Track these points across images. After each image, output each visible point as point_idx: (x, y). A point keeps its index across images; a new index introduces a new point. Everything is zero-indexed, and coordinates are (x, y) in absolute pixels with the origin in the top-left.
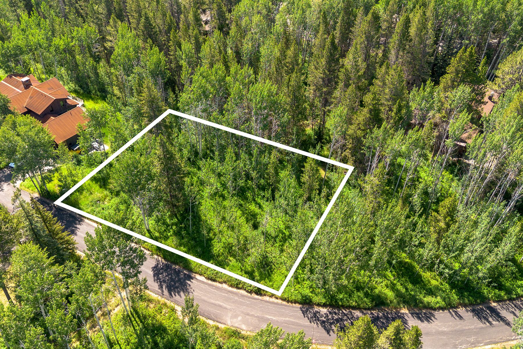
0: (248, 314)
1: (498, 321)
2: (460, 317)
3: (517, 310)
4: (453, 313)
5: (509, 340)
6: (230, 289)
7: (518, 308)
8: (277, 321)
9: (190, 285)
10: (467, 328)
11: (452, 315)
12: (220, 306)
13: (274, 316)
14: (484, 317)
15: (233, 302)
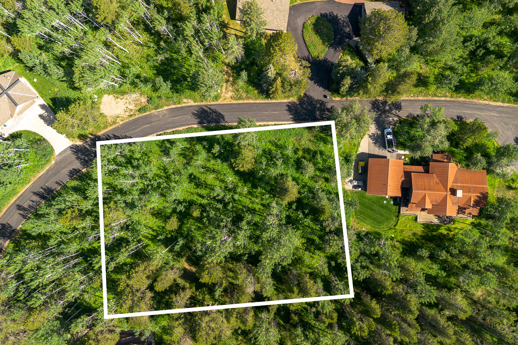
0: (158, 121)
1: (39, 192)
2: (57, 183)
3: (31, 205)
4: (62, 183)
5: (33, 183)
6: (177, 129)
7: (32, 206)
8: (142, 126)
9: (196, 119)
10: (54, 178)
11: (61, 182)
12: (175, 117)
13: (145, 127)
14: (46, 190)
15: (170, 122)
